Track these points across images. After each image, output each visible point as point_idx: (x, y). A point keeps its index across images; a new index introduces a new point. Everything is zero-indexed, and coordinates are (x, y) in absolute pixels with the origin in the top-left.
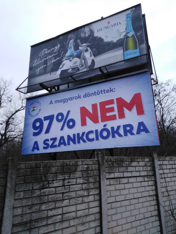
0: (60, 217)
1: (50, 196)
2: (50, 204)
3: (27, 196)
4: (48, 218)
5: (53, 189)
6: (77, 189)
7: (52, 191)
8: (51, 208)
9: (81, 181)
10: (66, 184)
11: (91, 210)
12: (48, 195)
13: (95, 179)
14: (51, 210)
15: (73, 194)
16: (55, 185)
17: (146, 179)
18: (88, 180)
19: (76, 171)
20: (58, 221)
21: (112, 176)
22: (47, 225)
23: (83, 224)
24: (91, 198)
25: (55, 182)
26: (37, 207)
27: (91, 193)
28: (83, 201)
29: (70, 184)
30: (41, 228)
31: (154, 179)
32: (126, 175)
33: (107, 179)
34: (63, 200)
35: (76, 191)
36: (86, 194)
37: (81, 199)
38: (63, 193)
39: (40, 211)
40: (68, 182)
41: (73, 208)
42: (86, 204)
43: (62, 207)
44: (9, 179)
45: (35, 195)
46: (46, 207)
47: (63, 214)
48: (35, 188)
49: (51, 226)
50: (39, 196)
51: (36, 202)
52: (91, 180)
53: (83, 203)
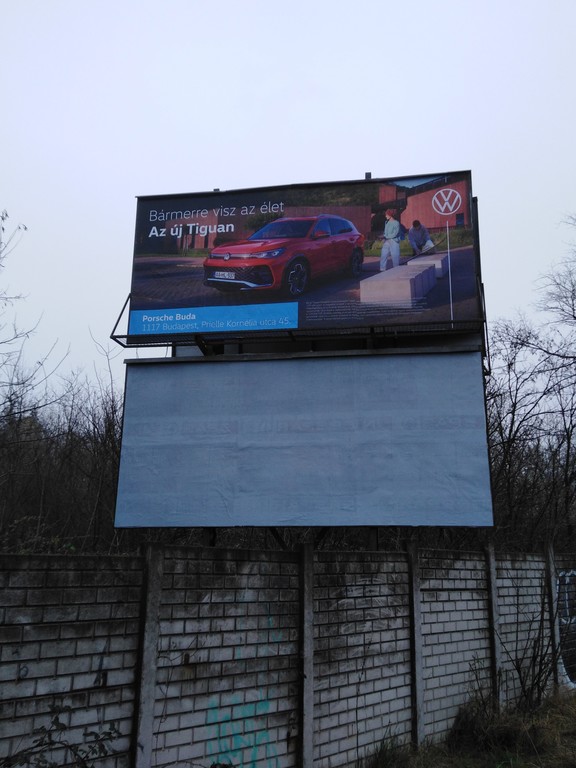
0: (361, 649)
1: (349, 612)
2: (350, 625)
3: (323, 609)
4: (348, 648)
5: (352, 600)
6: (381, 604)
7: (351, 604)
8: (351, 631)
9: (385, 590)
10: (367, 595)
11: (399, 643)
12: (347, 610)
13: (403, 589)
14: (351, 634)
15: (376, 612)
16: (355, 594)
17: (475, 596)
18: (394, 590)
19: (378, 571)
20: (360, 655)
21: (426, 585)
22: (347, 660)
23: (390, 665)
24: (399, 623)
25: (354, 588)
26: (335, 629)
27: (399, 614)
28: (388, 625)
29: (373, 594)
30: (342, 664)
31: (487, 597)
32: (447, 584)
33: (422, 590)
34: (365, 621)
35: (380, 607)
36: (393, 615)
37: (386, 622)
38: (364, 609)
39: (338, 635)
40: (370, 591)
41: (376, 637)
42: (392, 633)
43: (364, 633)
44: (305, 577)
45: (332, 608)
46: (345, 631)
47: (364, 645)
48: (331, 596)
49: (352, 662)
50: (337, 611)
51: (334, 620)
52: (399, 590)
53: (388, 630)
